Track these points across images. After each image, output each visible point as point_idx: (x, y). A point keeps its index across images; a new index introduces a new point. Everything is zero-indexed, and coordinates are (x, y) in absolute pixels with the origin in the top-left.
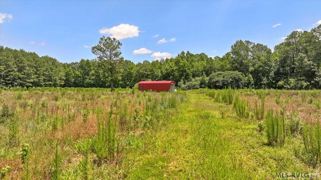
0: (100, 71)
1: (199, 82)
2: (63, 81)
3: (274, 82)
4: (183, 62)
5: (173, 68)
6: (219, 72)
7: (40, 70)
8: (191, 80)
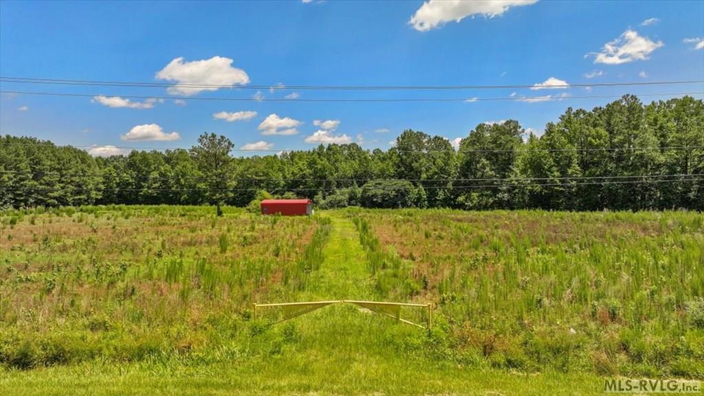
0: (169, 174)
1: (347, 196)
2: (101, 193)
3: (452, 197)
4: (321, 162)
5: (305, 172)
6: (379, 181)
7: (66, 174)
8: (334, 193)
